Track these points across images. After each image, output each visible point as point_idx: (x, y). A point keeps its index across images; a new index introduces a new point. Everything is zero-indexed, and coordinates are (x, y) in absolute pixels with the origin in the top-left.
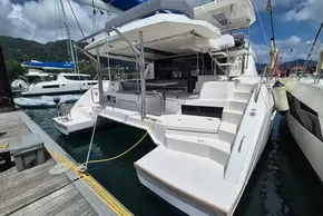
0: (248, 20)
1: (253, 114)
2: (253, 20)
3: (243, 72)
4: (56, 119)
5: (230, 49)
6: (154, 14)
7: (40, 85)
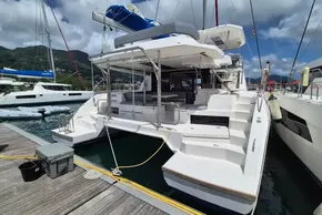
0: (239, 43)
1: (259, 122)
2: (243, 42)
3: (238, 87)
4: (56, 131)
5: (229, 67)
6: (168, 36)
7: (13, 94)
